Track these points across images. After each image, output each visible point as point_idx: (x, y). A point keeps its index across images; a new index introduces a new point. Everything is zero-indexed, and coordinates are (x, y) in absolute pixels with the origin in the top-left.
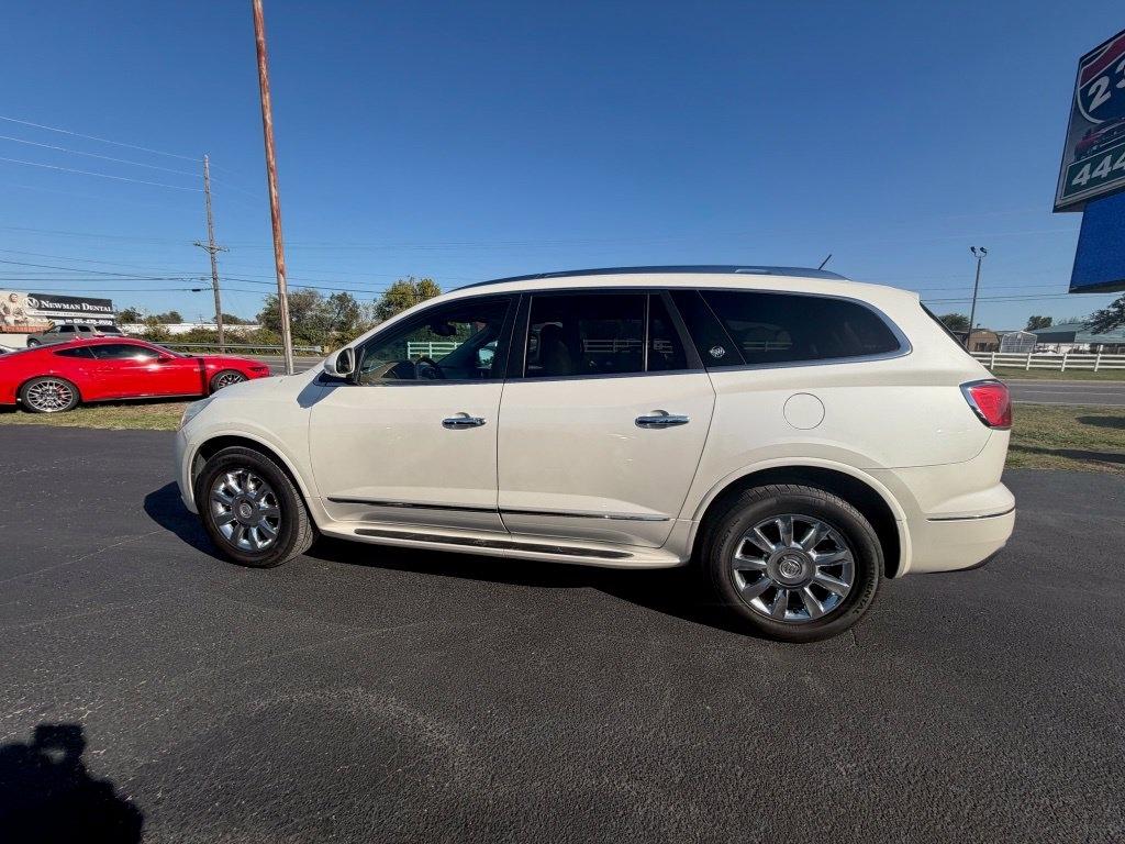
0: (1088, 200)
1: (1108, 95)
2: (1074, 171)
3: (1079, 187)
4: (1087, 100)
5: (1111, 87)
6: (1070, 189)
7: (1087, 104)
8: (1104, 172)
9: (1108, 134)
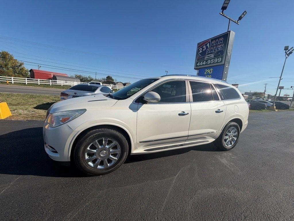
0: (199, 68)
1: (202, 51)
2: (197, 63)
3: (198, 66)
5: (202, 50)
6: (197, 66)
7: (199, 52)
8: (202, 64)
9: (202, 58)
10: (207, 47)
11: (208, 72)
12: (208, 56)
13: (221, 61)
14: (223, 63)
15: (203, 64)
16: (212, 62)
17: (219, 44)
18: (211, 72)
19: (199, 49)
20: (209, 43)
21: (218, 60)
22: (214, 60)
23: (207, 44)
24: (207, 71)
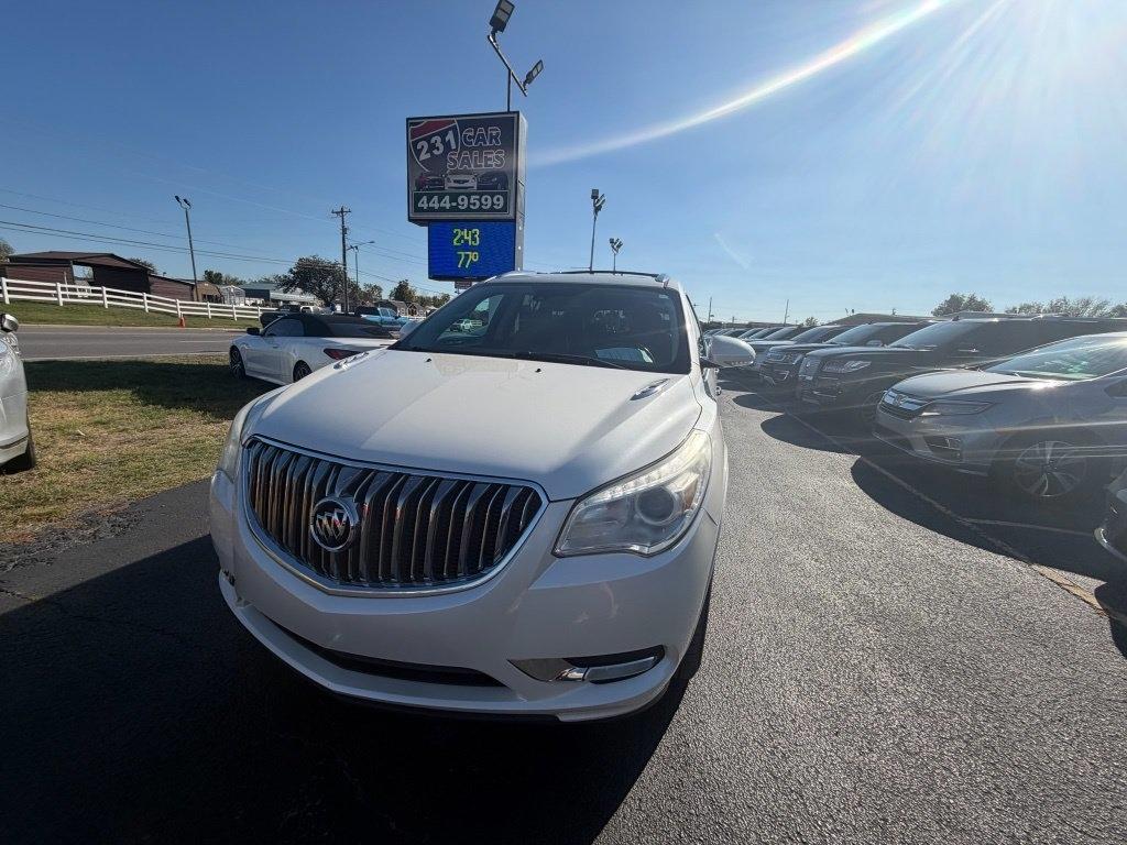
0: (429, 221)
1: (429, 155)
2: (417, 198)
3: (422, 210)
4: (418, 152)
5: (430, 151)
6: (418, 210)
7: (417, 157)
8: (436, 206)
9: (434, 181)
10: (447, 145)
11: (467, 241)
12: (458, 182)
13: (504, 209)
14: (511, 215)
15: (442, 204)
16: (474, 204)
17: (489, 148)
18: (474, 239)
19: (415, 144)
20: (454, 128)
21: (493, 204)
22: (480, 200)
23: (446, 132)
24: (462, 237)
